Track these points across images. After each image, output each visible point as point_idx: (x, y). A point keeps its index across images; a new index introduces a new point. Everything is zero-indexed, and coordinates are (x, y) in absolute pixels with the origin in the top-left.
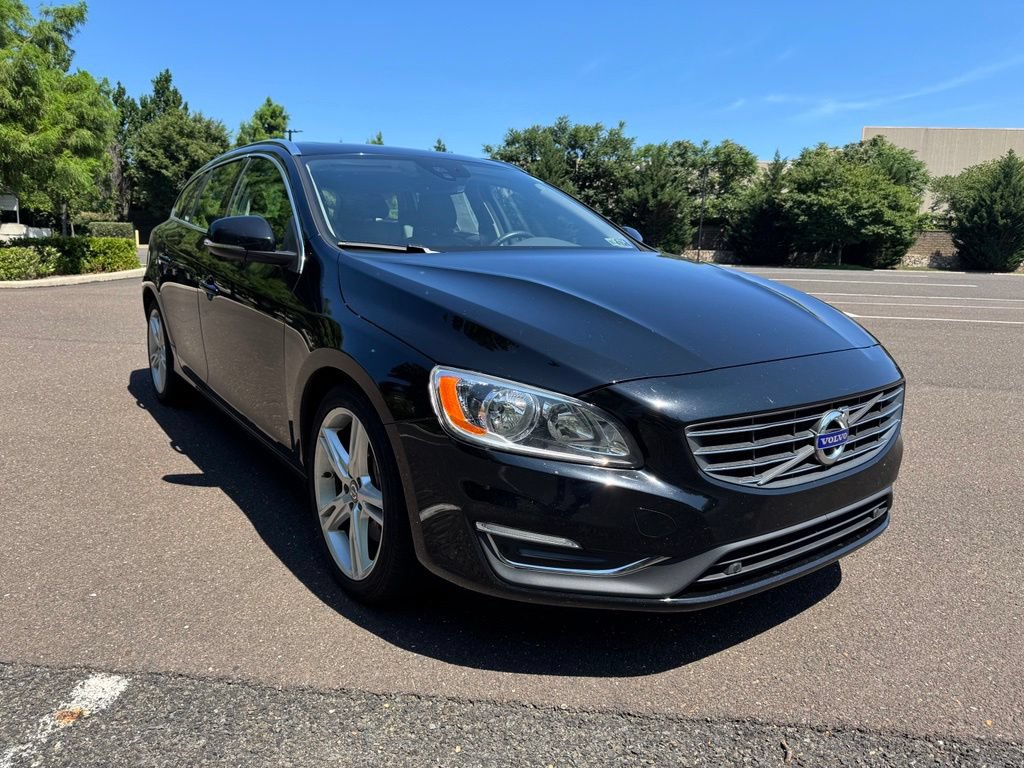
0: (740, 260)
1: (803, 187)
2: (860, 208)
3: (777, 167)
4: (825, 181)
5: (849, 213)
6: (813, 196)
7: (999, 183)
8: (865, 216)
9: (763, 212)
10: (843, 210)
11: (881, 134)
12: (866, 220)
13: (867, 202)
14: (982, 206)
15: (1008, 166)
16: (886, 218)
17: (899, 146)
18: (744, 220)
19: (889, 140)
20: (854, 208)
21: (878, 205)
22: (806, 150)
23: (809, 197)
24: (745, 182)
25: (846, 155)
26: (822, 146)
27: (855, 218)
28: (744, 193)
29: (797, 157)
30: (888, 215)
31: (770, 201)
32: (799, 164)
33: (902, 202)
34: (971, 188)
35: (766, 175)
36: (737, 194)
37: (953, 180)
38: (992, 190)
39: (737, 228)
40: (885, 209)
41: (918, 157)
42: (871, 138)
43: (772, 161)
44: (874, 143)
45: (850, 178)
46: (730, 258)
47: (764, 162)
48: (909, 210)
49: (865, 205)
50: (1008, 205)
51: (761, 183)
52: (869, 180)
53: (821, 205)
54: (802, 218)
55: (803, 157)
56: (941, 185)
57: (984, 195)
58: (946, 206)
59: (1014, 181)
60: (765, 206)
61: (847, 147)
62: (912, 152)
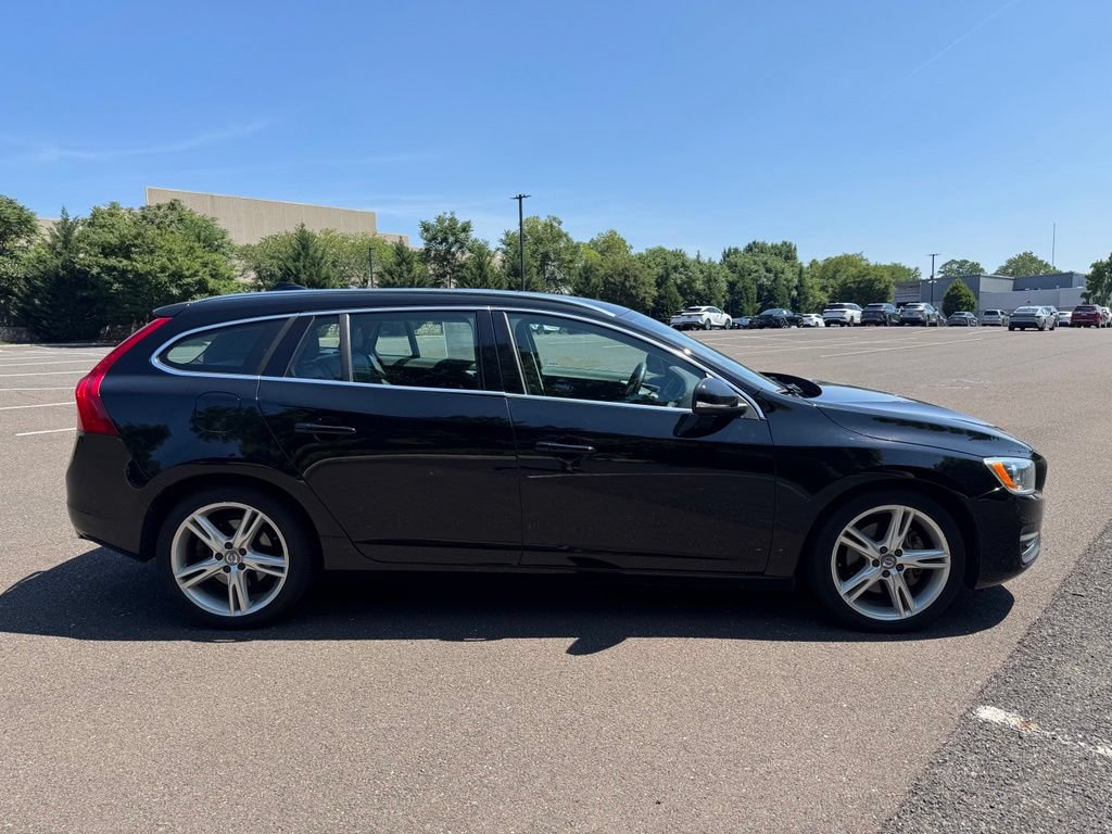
0: (38, 338)
1: (108, 251)
2: (181, 277)
3: (66, 228)
4: (135, 246)
5: (171, 282)
6: (125, 262)
7: (299, 254)
8: (188, 284)
9: (60, 281)
10: (163, 277)
11: (176, 198)
12: (192, 290)
13: (188, 270)
14: (289, 276)
15: (303, 239)
16: (210, 285)
17: (199, 213)
18: (35, 291)
19: (188, 205)
20: (176, 276)
21: (200, 274)
22: (98, 210)
23: (120, 262)
24: (23, 242)
25: (144, 218)
26: (114, 206)
27: (178, 286)
28: (25, 256)
29: (87, 215)
30: (212, 283)
31: (68, 266)
32: (91, 224)
33: (222, 270)
34: (273, 258)
35: (54, 236)
36: (17, 258)
37: (253, 249)
38: (295, 261)
39: (27, 299)
40: (208, 278)
41: (221, 224)
42: (168, 201)
43: (59, 219)
44: (172, 207)
45: (163, 244)
46: (24, 336)
47: (47, 221)
48: (228, 278)
49: (187, 273)
50: (311, 275)
51: (49, 245)
52: (184, 247)
53: (137, 272)
54: (116, 286)
55: (94, 216)
56: (245, 253)
57: (289, 264)
58: (253, 275)
59: (311, 252)
60: (62, 273)
61: (143, 208)
62: (213, 219)
